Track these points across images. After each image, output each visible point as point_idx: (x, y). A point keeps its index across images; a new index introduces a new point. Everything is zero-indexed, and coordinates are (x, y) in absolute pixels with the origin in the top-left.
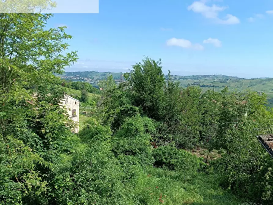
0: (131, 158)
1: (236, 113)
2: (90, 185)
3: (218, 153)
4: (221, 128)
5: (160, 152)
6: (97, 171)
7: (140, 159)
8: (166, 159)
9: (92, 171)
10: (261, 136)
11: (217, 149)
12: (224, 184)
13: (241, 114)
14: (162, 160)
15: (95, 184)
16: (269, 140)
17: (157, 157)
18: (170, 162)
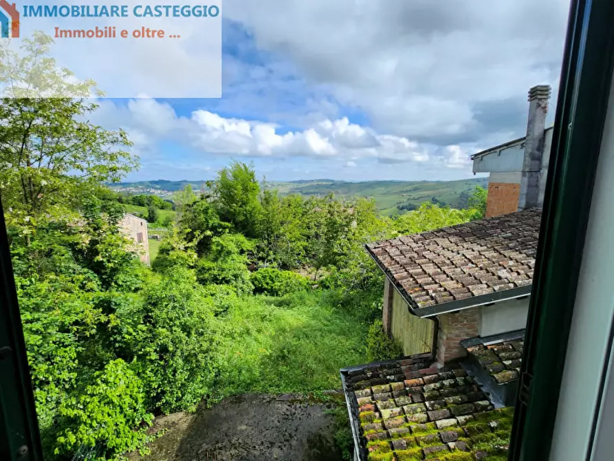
0: (224, 287)
1: (344, 223)
2: (175, 325)
3: (327, 270)
4: (329, 242)
5: (259, 276)
6: (182, 308)
7: (236, 287)
8: (267, 284)
9: (174, 308)
10: (368, 245)
11: (325, 266)
12: (334, 304)
13: (348, 224)
14: (262, 285)
15: (180, 323)
16: (375, 248)
17: (256, 283)
18: (272, 287)
